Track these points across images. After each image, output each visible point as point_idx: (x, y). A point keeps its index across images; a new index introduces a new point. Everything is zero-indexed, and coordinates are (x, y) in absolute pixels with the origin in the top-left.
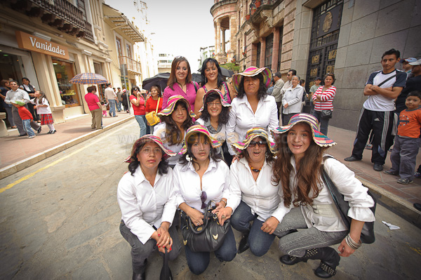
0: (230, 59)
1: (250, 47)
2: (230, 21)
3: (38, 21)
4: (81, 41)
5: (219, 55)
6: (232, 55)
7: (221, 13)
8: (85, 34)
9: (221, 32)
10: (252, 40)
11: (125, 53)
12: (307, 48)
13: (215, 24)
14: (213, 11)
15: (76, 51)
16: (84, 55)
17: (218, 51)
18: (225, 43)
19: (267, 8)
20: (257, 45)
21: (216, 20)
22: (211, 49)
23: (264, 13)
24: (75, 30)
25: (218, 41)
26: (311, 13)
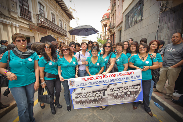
0: (107, 38)
1: (110, 37)
2: (107, 25)
3: (60, 35)
4: (65, 37)
5: (103, 36)
6: (108, 37)
7: (104, 23)
8: (66, 36)
9: (104, 28)
10: (110, 35)
11: (73, 39)
12: (119, 39)
13: (102, 26)
14: (101, 22)
15: (64, 40)
16: (66, 41)
17: (103, 35)
18: (106, 31)
19: (112, 28)
20: (111, 36)
21: (102, 25)
22: (100, 34)
23: (111, 30)
24: (64, 35)
25: (103, 32)
26: (119, 32)
